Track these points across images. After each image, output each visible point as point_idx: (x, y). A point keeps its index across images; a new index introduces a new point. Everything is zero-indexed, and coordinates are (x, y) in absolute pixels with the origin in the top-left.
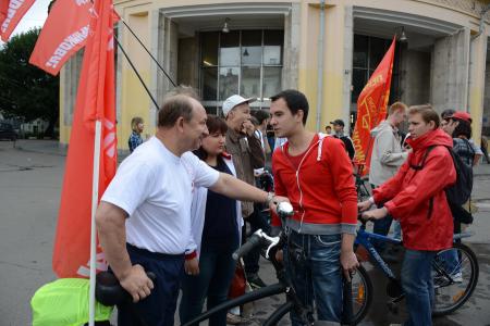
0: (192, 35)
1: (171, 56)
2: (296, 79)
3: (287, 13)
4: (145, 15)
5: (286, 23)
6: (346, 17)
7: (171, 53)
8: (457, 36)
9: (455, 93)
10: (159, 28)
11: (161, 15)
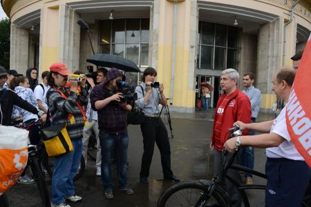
0: (94, 22)
1: (74, 36)
2: (157, 52)
3: (151, 6)
4: (56, 8)
5: (151, 13)
6: (192, 8)
7: (74, 34)
8: (274, 23)
9: (273, 62)
10: (66, 17)
11: (67, 7)
